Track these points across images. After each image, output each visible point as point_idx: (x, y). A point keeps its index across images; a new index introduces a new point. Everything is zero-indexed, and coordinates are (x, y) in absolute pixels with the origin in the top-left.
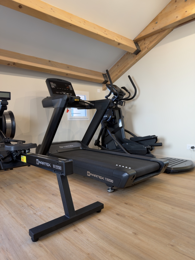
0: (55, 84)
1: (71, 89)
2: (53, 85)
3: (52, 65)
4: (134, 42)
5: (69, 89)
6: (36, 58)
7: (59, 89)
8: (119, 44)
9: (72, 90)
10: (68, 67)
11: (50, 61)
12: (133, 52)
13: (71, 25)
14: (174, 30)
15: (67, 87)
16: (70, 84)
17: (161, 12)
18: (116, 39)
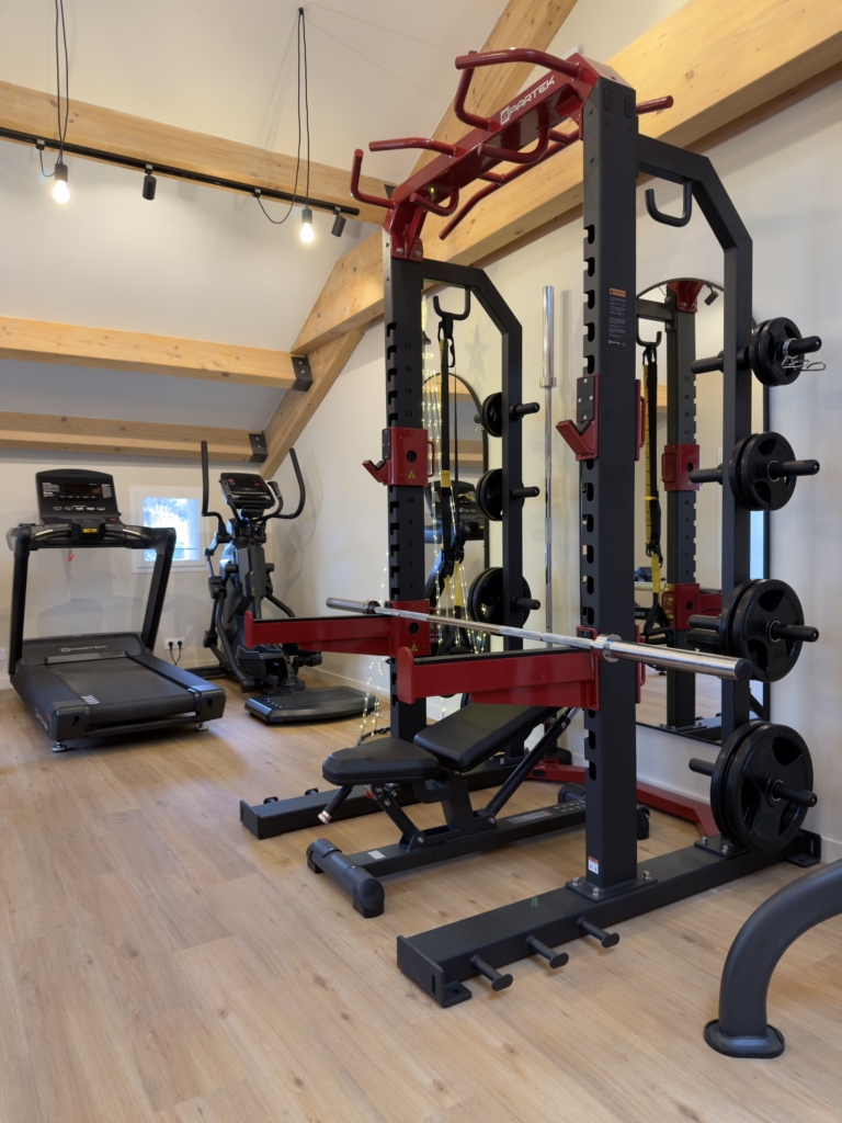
0: (57, 487)
1: (106, 494)
2: (50, 489)
3: (70, 430)
4: (293, 358)
5: (101, 494)
6: (24, 416)
7: (66, 499)
8: (226, 374)
9: (110, 496)
10: (123, 429)
11: (64, 419)
12: (289, 386)
13: (58, 356)
14: (367, 333)
15: (96, 491)
16: (109, 479)
17: (324, 289)
18: (215, 363)
